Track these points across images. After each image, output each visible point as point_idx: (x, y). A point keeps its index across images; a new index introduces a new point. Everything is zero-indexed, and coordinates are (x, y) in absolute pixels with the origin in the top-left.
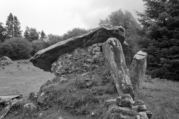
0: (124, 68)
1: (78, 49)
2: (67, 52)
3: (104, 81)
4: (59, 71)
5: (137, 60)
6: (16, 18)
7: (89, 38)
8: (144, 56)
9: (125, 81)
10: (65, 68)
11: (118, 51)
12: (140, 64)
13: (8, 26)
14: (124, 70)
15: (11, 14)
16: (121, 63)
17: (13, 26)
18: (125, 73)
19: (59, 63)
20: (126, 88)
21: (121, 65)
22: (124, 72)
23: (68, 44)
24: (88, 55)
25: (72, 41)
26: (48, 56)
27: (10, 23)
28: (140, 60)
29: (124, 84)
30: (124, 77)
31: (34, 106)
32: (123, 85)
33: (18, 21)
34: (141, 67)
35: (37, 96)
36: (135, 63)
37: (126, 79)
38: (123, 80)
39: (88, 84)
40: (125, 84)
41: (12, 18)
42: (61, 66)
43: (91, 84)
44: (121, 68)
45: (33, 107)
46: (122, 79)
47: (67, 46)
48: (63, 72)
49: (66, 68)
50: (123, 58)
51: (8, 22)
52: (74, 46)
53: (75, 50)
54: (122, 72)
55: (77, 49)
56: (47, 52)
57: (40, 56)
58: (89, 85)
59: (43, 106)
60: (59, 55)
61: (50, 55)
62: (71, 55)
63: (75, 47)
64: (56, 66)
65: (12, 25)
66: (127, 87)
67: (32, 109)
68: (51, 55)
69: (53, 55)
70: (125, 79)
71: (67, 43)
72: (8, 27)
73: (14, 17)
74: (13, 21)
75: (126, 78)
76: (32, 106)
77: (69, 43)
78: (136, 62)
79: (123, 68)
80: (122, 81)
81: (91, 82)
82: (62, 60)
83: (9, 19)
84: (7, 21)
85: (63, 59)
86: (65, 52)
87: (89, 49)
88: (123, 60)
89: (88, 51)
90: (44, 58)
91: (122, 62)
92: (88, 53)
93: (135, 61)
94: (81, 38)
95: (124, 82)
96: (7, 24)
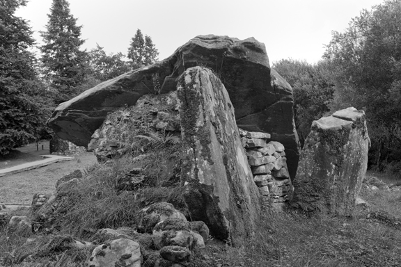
0: (202, 142)
1: (146, 98)
2: (122, 106)
3: (174, 176)
4: (101, 151)
5: (321, 131)
6: (148, 40)
7: (168, 71)
8: (350, 120)
9: (196, 175)
10: (112, 143)
11: (192, 98)
12: (331, 142)
13: (131, 60)
14: (202, 148)
15: (139, 32)
16: (198, 129)
17: (142, 60)
18: (202, 155)
19: (104, 131)
20: (192, 192)
21: (195, 134)
22: (200, 152)
23: (118, 87)
24: (161, 113)
25: (126, 79)
26: (80, 115)
27: (136, 54)
28: (329, 131)
29: (189, 182)
30: (196, 164)
31: (26, 223)
32: (186, 183)
33: (153, 47)
34: (335, 152)
35: (42, 202)
36: (316, 140)
37: (200, 170)
38: (192, 171)
39: (135, 180)
40: (193, 180)
41: (142, 42)
42: (105, 139)
43: (143, 182)
44: (192, 141)
45: (23, 224)
46: (189, 170)
47: (118, 92)
48: (110, 153)
49: (114, 143)
50: (205, 117)
51: (132, 50)
52: (137, 91)
53: (138, 101)
54: (194, 150)
55: (144, 98)
56: (73, 106)
57: (62, 114)
58: (137, 182)
59: (46, 225)
60: (105, 114)
61: (84, 113)
62: (128, 114)
63: (138, 94)
64: (97, 139)
65: (141, 58)
66: (196, 191)
67: (20, 228)
68: (86, 113)
69: (91, 112)
70: (196, 170)
71: (115, 84)
72: (131, 63)
73: (144, 39)
74: (143, 47)
75: (201, 167)
76: (21, 222)
77: (121, 85)
78: (319, 135)
79: (197, 142)
80: (188, 173)
81: (142, 177)
82: (111, 124)
83: (134, 45)
84: (129, 49)
85: (114, 124)
86: (118, 106)
87: (169, 99)
88: (205, 122)
89: (165, 103)
90: (71, 119)
91: (201, 127)
92: (164, 107)
93: (316, 134)
94: (145, 71)
95: (193, 176)
96: (129, 57)
